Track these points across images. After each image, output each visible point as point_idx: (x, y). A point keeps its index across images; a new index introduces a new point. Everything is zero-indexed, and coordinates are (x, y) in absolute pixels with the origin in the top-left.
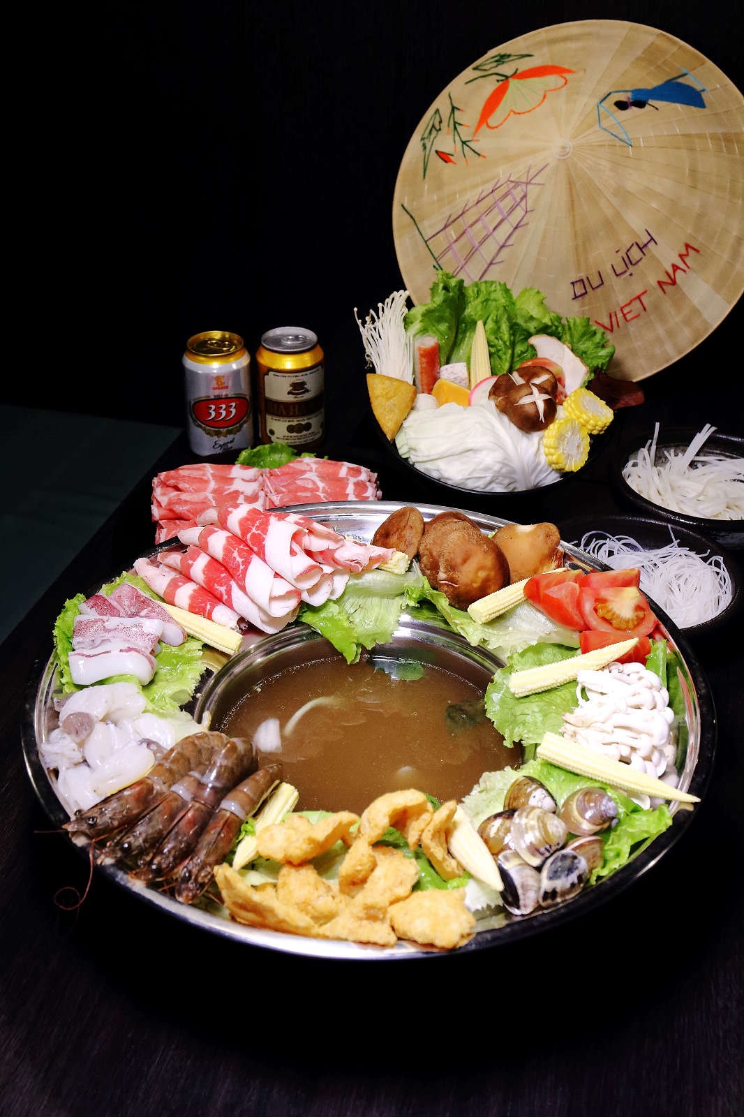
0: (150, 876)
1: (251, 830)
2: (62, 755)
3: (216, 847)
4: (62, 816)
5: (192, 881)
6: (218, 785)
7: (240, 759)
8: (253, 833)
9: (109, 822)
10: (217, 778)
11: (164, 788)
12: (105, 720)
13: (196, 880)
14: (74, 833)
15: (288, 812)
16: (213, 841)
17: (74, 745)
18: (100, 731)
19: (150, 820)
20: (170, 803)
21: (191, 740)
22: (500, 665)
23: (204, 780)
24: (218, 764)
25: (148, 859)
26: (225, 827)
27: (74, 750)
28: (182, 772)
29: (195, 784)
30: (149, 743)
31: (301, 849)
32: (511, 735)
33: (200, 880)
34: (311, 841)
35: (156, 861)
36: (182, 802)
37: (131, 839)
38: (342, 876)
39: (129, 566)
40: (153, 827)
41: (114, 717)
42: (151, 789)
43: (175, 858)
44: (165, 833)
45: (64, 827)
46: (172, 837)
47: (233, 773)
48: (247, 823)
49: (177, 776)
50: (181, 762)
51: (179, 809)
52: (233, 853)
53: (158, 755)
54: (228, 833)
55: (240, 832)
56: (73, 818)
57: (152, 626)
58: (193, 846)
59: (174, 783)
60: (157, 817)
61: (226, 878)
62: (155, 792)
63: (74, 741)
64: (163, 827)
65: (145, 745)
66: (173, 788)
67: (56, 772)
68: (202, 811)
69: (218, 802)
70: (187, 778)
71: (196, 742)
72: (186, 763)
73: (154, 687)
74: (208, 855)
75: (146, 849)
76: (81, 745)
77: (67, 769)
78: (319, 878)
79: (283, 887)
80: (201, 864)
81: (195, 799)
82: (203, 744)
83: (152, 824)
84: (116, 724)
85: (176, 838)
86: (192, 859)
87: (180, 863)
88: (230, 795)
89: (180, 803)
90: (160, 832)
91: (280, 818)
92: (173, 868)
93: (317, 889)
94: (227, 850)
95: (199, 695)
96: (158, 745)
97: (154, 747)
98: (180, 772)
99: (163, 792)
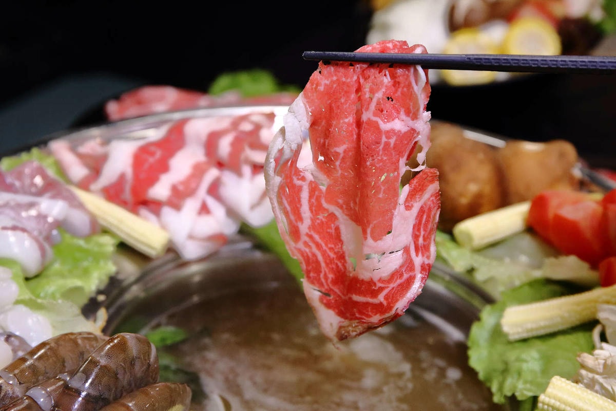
11: (18, 390)
21: (73, 337)
22: (488, 300)
28: (50, 375)
29: (63, 390)
30: (9, 337)
32: (501, 388)
39: (43, 143)
49: (41, 378)
50: (51, 360)
57: (53, 208)
62: (2, 394)
65: (3, 338)
66: (32, 392)
72: (59, 365)
73: (42, 281)
95: (101, 298)
96: (22, 340)
97: (16, 343)
98: (47, 373)
99: (15, 396)
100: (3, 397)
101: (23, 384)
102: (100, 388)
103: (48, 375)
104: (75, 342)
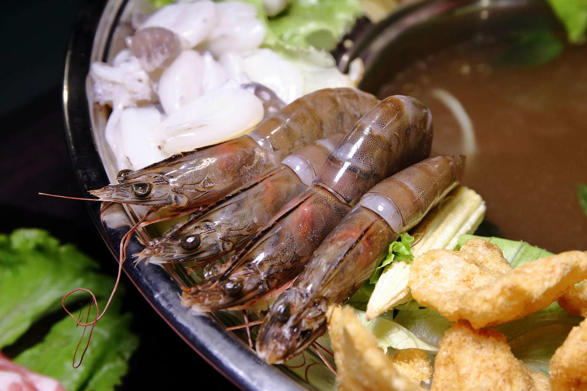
0: (221, 301)
1: (407, 253)
2: (122, 85)
3: (342, 270)
4: (94, 176)
5: (290, 323)
6: (362, 166)
7: (405, 132)
8: (409, 259)
9: (173, 196)
10: (361, 153)
11: (272, 157)
12: (202, 48)
13: (297, 325)
14: (109, 205)
15: (468, 233)
16: (339, 259)
17: (143, 75)
18: (187, 62)
19: (239, 205)
20: (276, 184)
23: (340, 154)
24: (367, 131)
25: (222, 270)
26: (364, 238)
27: (140, 81)
28: (307, 139)
29: (324, 159)
30: (259, 89)
31: (494, 305)
33: (305, 325)
34: (515, 292)
35: (234, 277)
36: (298, 186)
37: (202, 232)
38: (562, 367)
40: (242, 217)
41: (217, 47)
42: (249, 159)
43: (269, 278)
44: (260, 230)
45: (94, 193)
46: (272, 240)
47: (390, 151)
48: (399, 240)
49: (297, 143)
50: (308, 123)
51: (290, 196)
52: (370, 286)
53: (272, 110)
54: (367, 250)
55: (385, 253)
56: (113, 181)
58: (303, 260)
59: (290, 154)
60: (251, 201)
61: (346, 332)
62: (256, 161)
63: (143, 68)
64: (259, 220)
65: (252, 90)
66: (289, 161)
67: (109, 110)
68: (329, 206)
69: (360, 194)
70: (311, 150)
71: (339, 100)
72: (316, 128)
74: (326, 281)
75: (226, 253)
76: (155, 76)
77: (125, 108)
78: (516, 362)
79: (446, 365)
80: (311, 295)
81: (320, 183)
82: (348, 107)
83: (240, 212)
84: (216, 58)
85: (277, 243)
86: (296, 284)
87: (277, 287)
88: (381, 187)
89: (293, 186)
90: (253, 228)
91: (454, 242)
92: (264, 293)
93: (510, 382)
94: (361, 278)
95: (348, 44)
96: (273, 95)
97: (266, 96)
98: (303, 138)
99: (268, 163)
100: (256, 165)
101: (277, 150)
102: (372, 163)
103: (304, 139)
104: (334, 101)
